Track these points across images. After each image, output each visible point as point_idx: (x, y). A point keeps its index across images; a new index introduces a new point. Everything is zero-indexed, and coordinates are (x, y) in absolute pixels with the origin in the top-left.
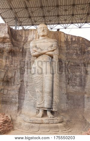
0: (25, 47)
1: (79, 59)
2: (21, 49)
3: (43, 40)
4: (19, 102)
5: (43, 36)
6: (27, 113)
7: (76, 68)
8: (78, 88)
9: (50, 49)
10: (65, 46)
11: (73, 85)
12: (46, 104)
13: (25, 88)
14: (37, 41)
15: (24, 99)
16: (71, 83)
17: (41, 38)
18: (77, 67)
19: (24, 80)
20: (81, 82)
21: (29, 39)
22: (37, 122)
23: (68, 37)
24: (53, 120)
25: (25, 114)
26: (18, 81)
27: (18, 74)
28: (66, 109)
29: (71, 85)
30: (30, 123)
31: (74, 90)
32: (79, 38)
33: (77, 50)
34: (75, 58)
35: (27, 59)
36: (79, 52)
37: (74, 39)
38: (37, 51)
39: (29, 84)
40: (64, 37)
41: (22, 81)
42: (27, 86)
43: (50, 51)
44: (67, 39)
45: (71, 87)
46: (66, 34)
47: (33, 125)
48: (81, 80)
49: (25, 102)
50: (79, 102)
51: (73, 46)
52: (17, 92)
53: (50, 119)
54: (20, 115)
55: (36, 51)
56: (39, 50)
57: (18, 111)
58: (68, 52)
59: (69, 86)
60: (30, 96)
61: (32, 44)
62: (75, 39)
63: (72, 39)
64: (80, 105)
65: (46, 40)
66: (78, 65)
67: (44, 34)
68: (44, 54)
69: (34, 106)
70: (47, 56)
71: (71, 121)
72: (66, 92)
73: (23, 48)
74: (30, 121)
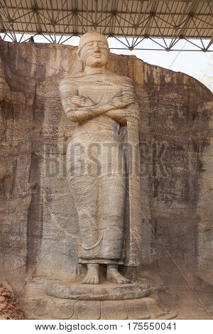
0: (40, 93)
1: (181, 133)
2: (30, 97)
3: (97, 78)
4: (28, 244)
5: (97, 65)
6: (52, 274)
7: (174, 155)
8: (179, 206)
9: (117, 103)
10: (146, 95)
11: (167, 198)
12: (107, 249)
13: (45, 206)
14: (79, 80)
15: (41, 236)
16: (161, 192)
17: (89, 70)
18: (177, 153)
19: (41, 185)
20: (187, 192)
21: (50, 72)
22: (92, 296)
23: (152, 71)
24: (131, 288)
25: (46, 276)
26: (23, 187)
27: (24, 168)
28: (151, 261)
29: (162, 200)
30: (73, 299)
31: (169, 210)
32: (180, 76)
33: (176, 107)
34: (171, 127)
35: (46, 126)
36: (180, 114)
37: (168, 80)
38: (83, 105)
39: (54, 196)
40: (144, 71)
41: (36, 187)
42: (50, 200)
43: (117, 108)
44: (150, 78)
45: (162, 204)
46: (148, 65)
47: (82, 303)
48: (187, 185)
49: (45, 244)
50: (183, 242)
51: (166, 96)
52: (22, 218)
53: (125, 288)
54: (35, 279)
55: (79, 106)
56: (89, 104)
57: (27, 270)
58: (154, 113)
59: (158, 200)
60: (59, 226)
61: (64, 87)
62: (172, 79)
63: (162, 78)
64: (185, 250)
65: (103, 78)
66: (180, 148)
67: (99, 60)
68: (103, 114)
69: (71, 255)
70: (110, 120)
71: (167, 291)
72: (150, 217)
73: (36, 95)
74: (72, 293)
